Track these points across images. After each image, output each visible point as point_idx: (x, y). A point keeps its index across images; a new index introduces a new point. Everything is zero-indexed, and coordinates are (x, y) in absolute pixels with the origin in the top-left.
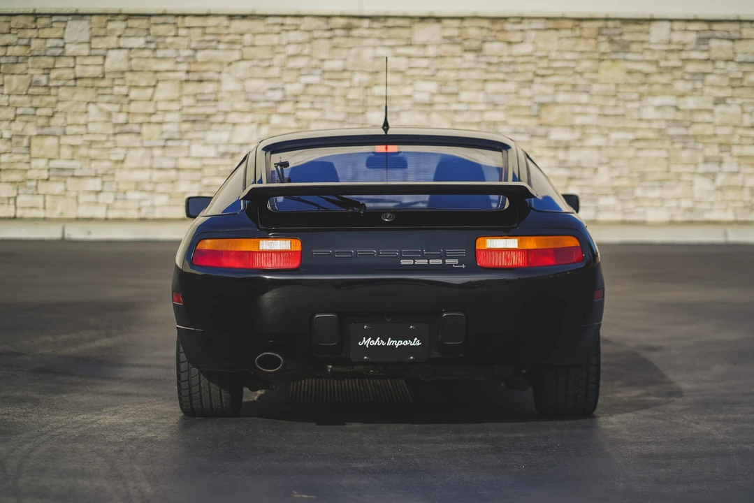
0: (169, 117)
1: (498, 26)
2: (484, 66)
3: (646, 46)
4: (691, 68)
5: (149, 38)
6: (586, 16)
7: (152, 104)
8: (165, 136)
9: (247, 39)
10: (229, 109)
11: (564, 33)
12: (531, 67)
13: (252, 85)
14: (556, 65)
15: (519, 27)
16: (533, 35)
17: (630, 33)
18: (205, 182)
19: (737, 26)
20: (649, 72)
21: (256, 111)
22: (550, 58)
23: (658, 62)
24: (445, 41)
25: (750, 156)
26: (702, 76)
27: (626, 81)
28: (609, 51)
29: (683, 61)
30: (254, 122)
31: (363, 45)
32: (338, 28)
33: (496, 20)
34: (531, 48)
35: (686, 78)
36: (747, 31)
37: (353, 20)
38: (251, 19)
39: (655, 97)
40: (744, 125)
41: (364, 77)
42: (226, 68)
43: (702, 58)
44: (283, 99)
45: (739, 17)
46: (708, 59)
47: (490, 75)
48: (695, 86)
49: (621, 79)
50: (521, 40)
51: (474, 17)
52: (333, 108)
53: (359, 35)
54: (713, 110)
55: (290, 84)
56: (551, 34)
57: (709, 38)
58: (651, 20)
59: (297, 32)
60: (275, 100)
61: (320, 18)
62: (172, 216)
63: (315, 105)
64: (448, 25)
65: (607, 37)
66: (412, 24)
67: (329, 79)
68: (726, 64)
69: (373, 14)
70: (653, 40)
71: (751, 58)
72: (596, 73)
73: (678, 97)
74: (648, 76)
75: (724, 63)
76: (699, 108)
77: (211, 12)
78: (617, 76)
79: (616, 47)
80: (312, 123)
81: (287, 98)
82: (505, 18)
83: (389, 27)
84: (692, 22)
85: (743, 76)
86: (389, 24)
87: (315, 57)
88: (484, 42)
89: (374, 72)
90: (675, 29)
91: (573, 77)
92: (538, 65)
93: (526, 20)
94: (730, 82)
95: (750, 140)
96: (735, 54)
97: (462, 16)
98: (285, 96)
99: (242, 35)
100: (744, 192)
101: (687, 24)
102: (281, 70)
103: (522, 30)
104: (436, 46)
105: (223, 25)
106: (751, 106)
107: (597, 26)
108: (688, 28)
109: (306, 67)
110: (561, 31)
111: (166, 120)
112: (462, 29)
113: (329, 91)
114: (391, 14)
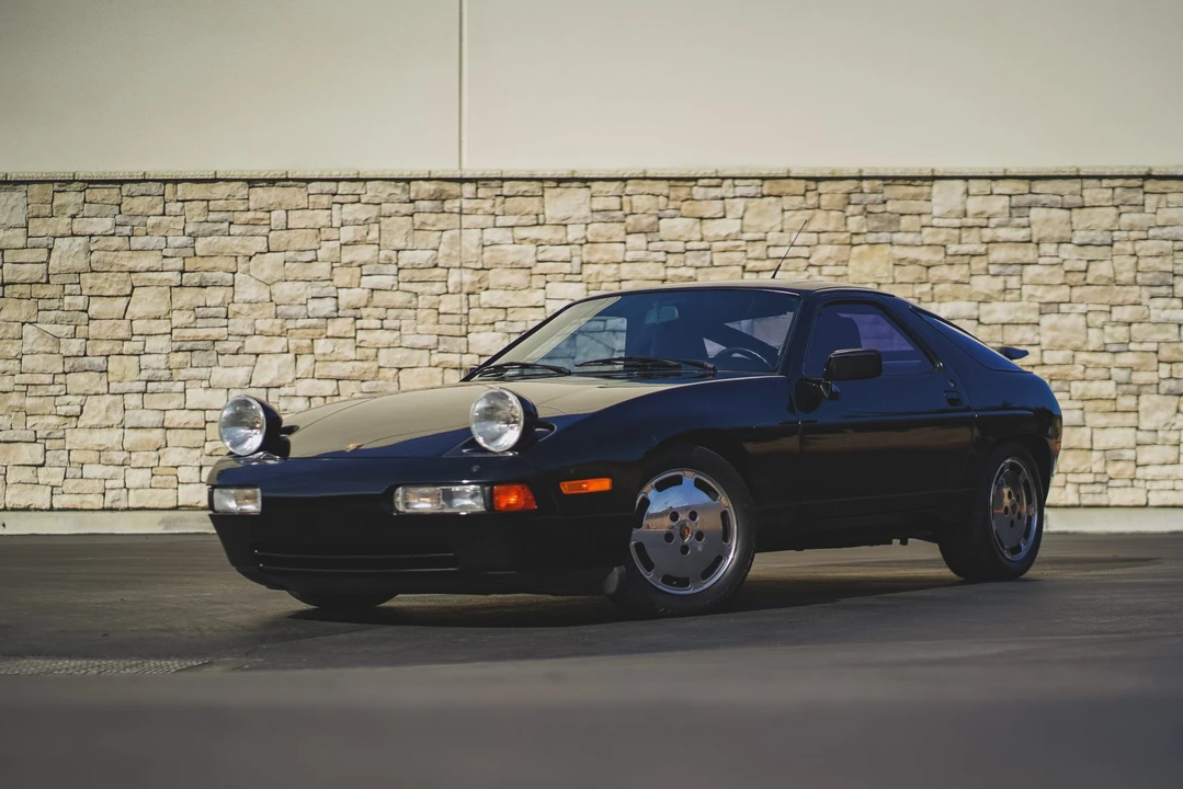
0: (152, 344)
1: (683, 192)
2: (661, 256)
3: (925, 220)
4: (999, 254)
5: (119, 219)
6: (826, 173)
7: (125, 323)
8: (145, 375)
9: (278, 217)
10: (248, 332)
11: (787, 202)
12: (737, 256)
13: (284, 290)
14: (773, 252)
15: (717, 192)
16: (740, 203)
17: (898, 199)
18: (209, 447)
19: (1075, 185)
20: (932, 263)
21: (292, 335)
22: (768, 244)
23: (945, 246)
24: (598, 217)
25: (1101, 399)
26: (1019, 267)
27: (894, 279)
28: (865, 230)
29: (987, 243)
30: (288, 352)
31: (464, 226)
32: (422, 200)
33: (681, 183)
34: (738, 228)
35: (992, 272)
36: (1093, 192)
37: (447, 186)
38: (283, 186)
39: (943, 305)
40: (1091, 348)
41: (464, 276)
42: (242, 265)
43: (1019, 239)
44: (335, 315)
45: (1078, 170)
46: (1030, 242)
47: (671, 272)
48: (1009, 286)
49: (886, 275)
50: (721, 214)
51: (645, 178)
52: (415, 329)
53: (457, 210)
54: (1038, 324)
55: (345, 290)
56: (769, 204)
57: (1030, 207)
58: (934, 178)
59: (358, 205)
60: (322, 315)
61: (393, 183)
62: (156, 506)
63: (387, 324)
64: (601, 192)
65: (860, 208)
66: (543, 191)
67: (410, 282)
68: (1058, 248)
69: (478, 175)
70: (936, 211)
71: (1100, 237)
72: (844, 268)
73: (979, 302)
74: (931, 270)
75: (1055, 246)
76: (1015, 322)
77: (218, 176)
78: (879, 270)
79: (876, 224)
80: (383, 352)
81: (341, 313)
82: (696, 179)
83: (506, 197)
84: (1001, 182)
85: (1088, 267)
86: (505, 192)
87: (385, 245)
88: (660, 219)
89: (482, 269)
90: (972, 191)
91: (807, 274)
92: (750, 255)
93: (729, 182)
94: (1065, 276)
95: (1101, 373)
96: (1073, 231)
97: (625, 176)
98: (338, 310)
99: (269, 212)
100: (1094, 460)
101: (994, 184)
102: (333, 268)
103: (723, 199)
104: (584, 226)
105: (239, 196)
106: (1103, 318)
107: (845, 190)
108: (995, 192)
109: (372, 263)
110: (784, 198)
111: (147, 350)
112: (625, 198)
113: (410, 302)
114: (509, 175)
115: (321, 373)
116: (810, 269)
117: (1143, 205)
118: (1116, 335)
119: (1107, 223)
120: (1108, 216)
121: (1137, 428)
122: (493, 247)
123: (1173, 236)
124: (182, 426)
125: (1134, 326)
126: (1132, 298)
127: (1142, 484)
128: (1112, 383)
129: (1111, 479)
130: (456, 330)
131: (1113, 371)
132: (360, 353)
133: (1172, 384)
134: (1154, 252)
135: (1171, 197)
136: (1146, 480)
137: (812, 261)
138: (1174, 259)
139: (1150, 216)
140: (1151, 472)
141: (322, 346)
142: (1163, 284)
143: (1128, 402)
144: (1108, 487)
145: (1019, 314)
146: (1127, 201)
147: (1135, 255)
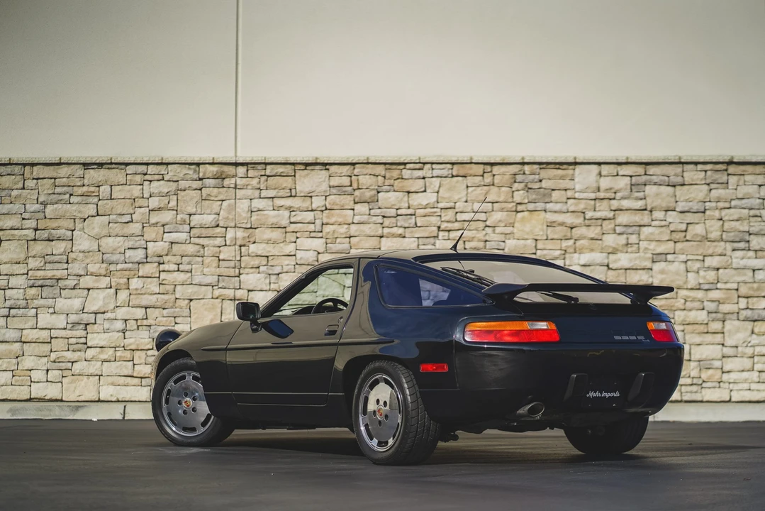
0: (14, 281)
1: (395, 173)
2: (380, 219)
3: (569, 194)
4: (623, 218)
6: (498, 160)
8: (8, 304)
9: (105, 190)
10: (82, 273)
11: (470, 180)
12: (434, 220)
13: (108, 243)
14: (460, 217)
15: (420, 173)
16: (436, 182)
17: (550, 179)
18: (53, 356)
19: (678, 169)
20: (574, 224)
21: (114, 275)
22: (457, 210)
23: (584, 213)
24: (334, 191)
25: (697, 324)
26: (637, 228)
27: (547, 237)
28: (526, 201)
29: (615, 211)
30: (111, 288)
31: (237, 197)
32: (208, 178)
33: (394, 167)
34: (435, 199)
35: (618, 232)
36: (691, 174)
37: (226, 168)
38: (108, 168)
39: (582, 255)
40: (689, 287)
41: (237, 233)
42: (79, 225)
43: (638, 208)
44: (145, 261)
45: (680, 158)
46: (645, 210)
47: (386, 231)
48: (630, 242)
49: (541, 233)
50: (423, 189)
51: (368, 163)
52: (203, 271)
53: (233, 186)
54: (651, 269)
55: (152, 243)
56: (457, 182)
57: (645, 185)
58: (576, 163)
59: (162, 182)
60: (135, 261)
61: (187, 166)
62: (15, 398)
63: (181, 267)
64: (336, 173)
65: (522, 185)
66: (295, 172)
67: (198, 237)
68: (666, 214)
69: (248, 160)
70: (578, 187)
71: (695, 207)
72: (511, 228)
73: (609, 253)
74: (574, 230)
75: (664, 213)
76: (634, 268)
77: (62, 161)
78: (537, 230)
79: (534, 196)
80: (178, 288)
81: (149, 260)
82: (405, 164)
83: (268, 176)
84: (624, 166)
85: (687, 227)
86: (268, 173)
87: (181, 210)
88: (378, 192)
89: (251, 228)
90: (603, 173)
91: (484, 232)
92: (443, 220)
93: (429, 166)
94: (671, 235)
95: (697, 305)
96: (677, 202)
97: (354, 162)
98: (147, 257)
99: (99, 187)
100: (692, 367)
101: (619, 168)
102: (143, 227)
103: (424, 178)
104: (324, 197)
105: (77, 175)
106: (698, 265)
107: (512, 172)
108: (620, 173)
109: (172, 224)
110: (468, 178)
111: (10, 286)
112: (353, 177)
113: (199, 252)
114: (270, 161)
115: (134, 303)
116: (487, 229)
117: (727, 183)
118: (708, 277)
119: (701, 196)
120: (701, 191)
121: (723, 345)
122: (259, 212)
123: (749, 205)
124: (34, 340)
125: (721, 271)
126: (719, 250)
127: (726, 385)
128: (705, 312)
129: (704, 381)
130: (231, 272)
131: (706, 303)
132: (163, 289)
133: (749, 313)
134: (735, 217)
135: (748, 178)
136: (730, 383)
137: (488, 223)
138: (750, 222)
139: (731, 191)
140: (733, 376)
141: (135, 283)
142: (742, 241)
143: (716, 326)
144: (702, 388)
145: (637, 262)
146: (715, 180)
147: (721, 219)
